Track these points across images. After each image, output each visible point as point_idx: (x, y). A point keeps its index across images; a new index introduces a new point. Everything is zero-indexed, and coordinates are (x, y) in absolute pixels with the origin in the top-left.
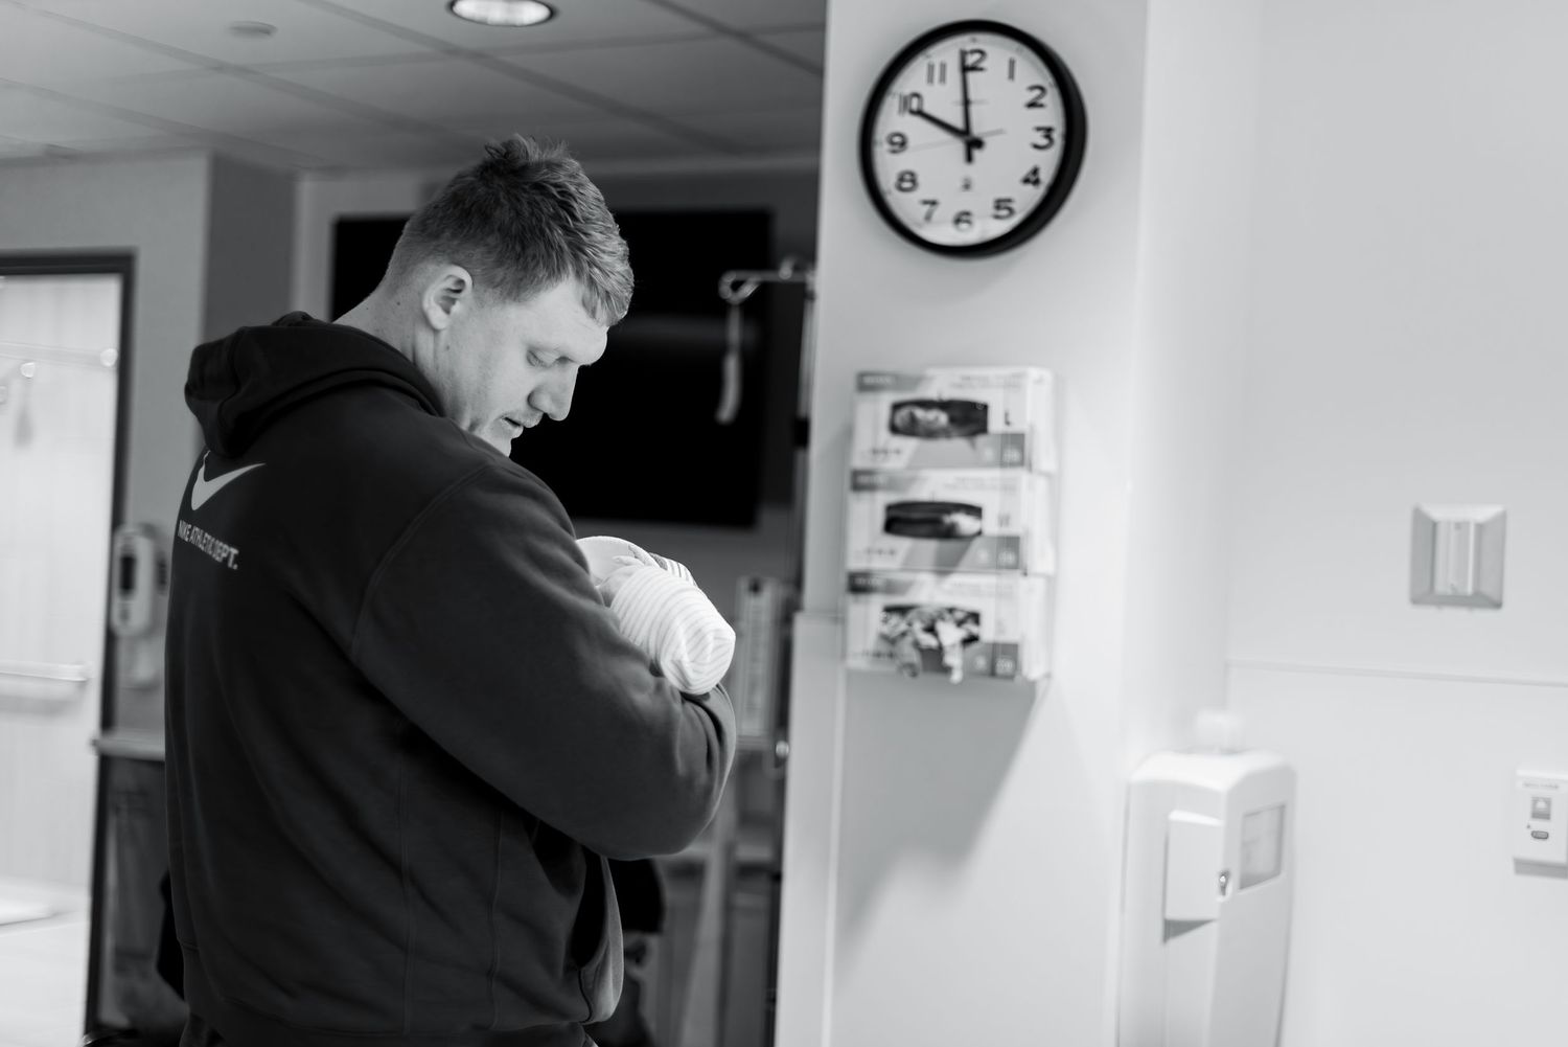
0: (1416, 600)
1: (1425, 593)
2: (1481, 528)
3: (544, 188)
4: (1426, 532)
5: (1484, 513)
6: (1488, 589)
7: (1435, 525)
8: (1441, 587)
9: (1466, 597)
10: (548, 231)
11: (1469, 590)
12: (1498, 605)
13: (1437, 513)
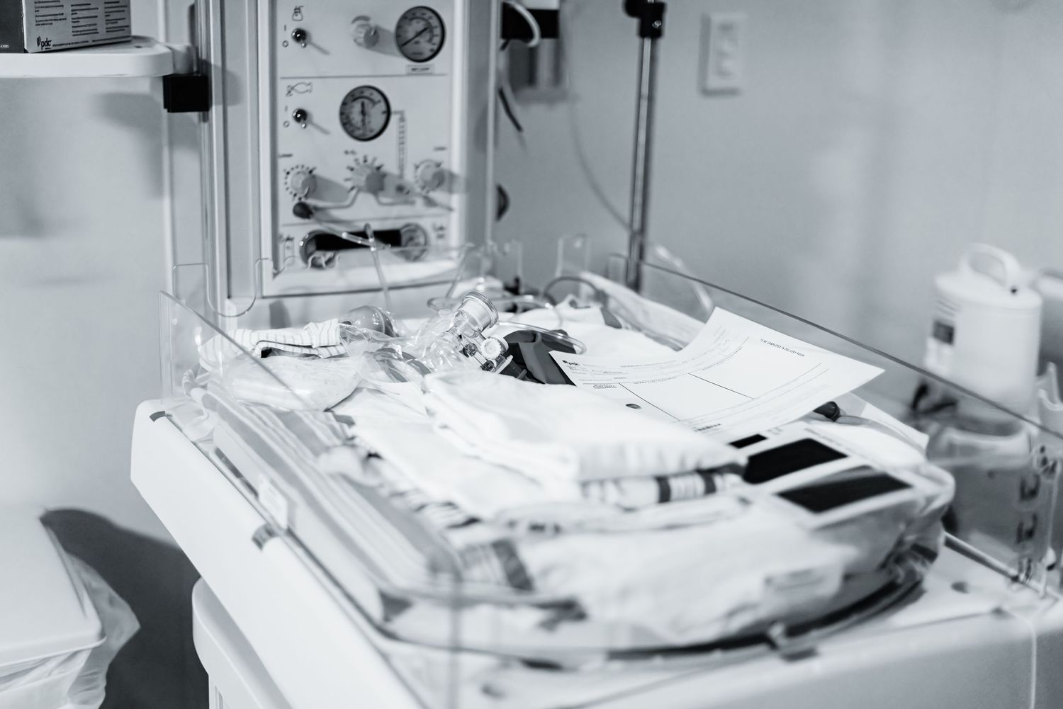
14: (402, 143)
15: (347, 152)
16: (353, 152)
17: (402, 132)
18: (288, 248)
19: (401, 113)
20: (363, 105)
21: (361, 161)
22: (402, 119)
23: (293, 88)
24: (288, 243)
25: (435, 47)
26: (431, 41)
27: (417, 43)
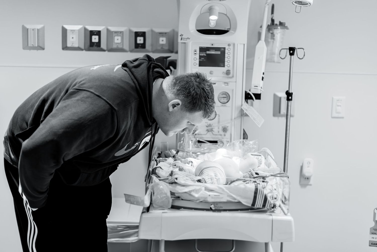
0: (24, 48)
1: (26, 46)
2: (38, 30)
3: (204, 89)
4: (25, 31)
5: (39, 27)
6: (41, 45)
7: (28, 29)
8: (30, 45)
9: (36, 47)
10: (202, 100)
11: (37, 45)
12: (43, 49)
13: (28, 26)
14: (219, 121)
16: (207, 123)
17: (219, 119)
19: (219, 115)
21: (209, 125)
26: (227, 99)
27: (224, 99)
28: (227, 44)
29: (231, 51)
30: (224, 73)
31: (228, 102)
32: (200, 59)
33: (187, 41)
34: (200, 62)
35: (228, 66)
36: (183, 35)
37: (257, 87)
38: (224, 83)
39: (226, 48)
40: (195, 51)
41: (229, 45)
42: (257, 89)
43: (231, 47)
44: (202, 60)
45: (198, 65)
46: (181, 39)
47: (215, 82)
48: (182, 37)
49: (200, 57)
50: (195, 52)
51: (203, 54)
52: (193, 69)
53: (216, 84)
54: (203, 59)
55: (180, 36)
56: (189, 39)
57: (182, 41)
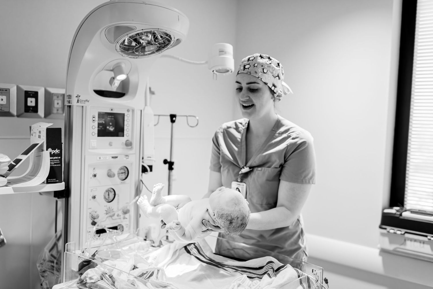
14: (118, 202)
15: (105, 206)
16: (106, 206)
17: (118, 199)
18: (89, 234)
19: (118, 194)
20: (109, 193)
21: (108, 208)
22: (118, 196)
23: (92, 190)
24: (89, 233)
25: (126, 176)
26: (125, 175)
27: (122, 175)
28: (126, 110)
29: (130, 118)
30: (123, 144)
31: (126, 178)
32: (98, 127)
33: (85, 104)
34: (98, 130)
35: (128, 135)
36: (79, 96)
37: (150, 157)
38: (125, 156)
39: (126, 114)
40: (94, 117)
41: (128, 111)
42: (150, 160)
43: (130, 113)
44: (100, 129)
45: (97, 135)
46: (78, 101)
47: (116, 156)
48: (78, 98)
49: (99, 124)
50: (94, 119)
51: (101, 121)
52: (91, 140)
53: (118, 157)
54: (101, 127)
55: (77, 97)
56: (88, 101)
57: (79, 104)
